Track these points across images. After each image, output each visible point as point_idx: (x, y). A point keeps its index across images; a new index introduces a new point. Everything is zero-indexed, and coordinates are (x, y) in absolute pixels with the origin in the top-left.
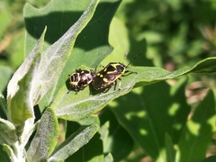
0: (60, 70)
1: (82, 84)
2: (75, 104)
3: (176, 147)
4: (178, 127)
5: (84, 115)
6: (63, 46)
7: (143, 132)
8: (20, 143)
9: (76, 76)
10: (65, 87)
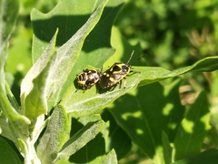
0: (69, 70)
1: (89, 82)
2: (83, 102)
3: (172, 145)
4: (173, 126)
5: (92, 112)
6: (72, 47)
7: (140, 132)
8: (31, 139)
9: (83, 75)
10: (73, 86)
